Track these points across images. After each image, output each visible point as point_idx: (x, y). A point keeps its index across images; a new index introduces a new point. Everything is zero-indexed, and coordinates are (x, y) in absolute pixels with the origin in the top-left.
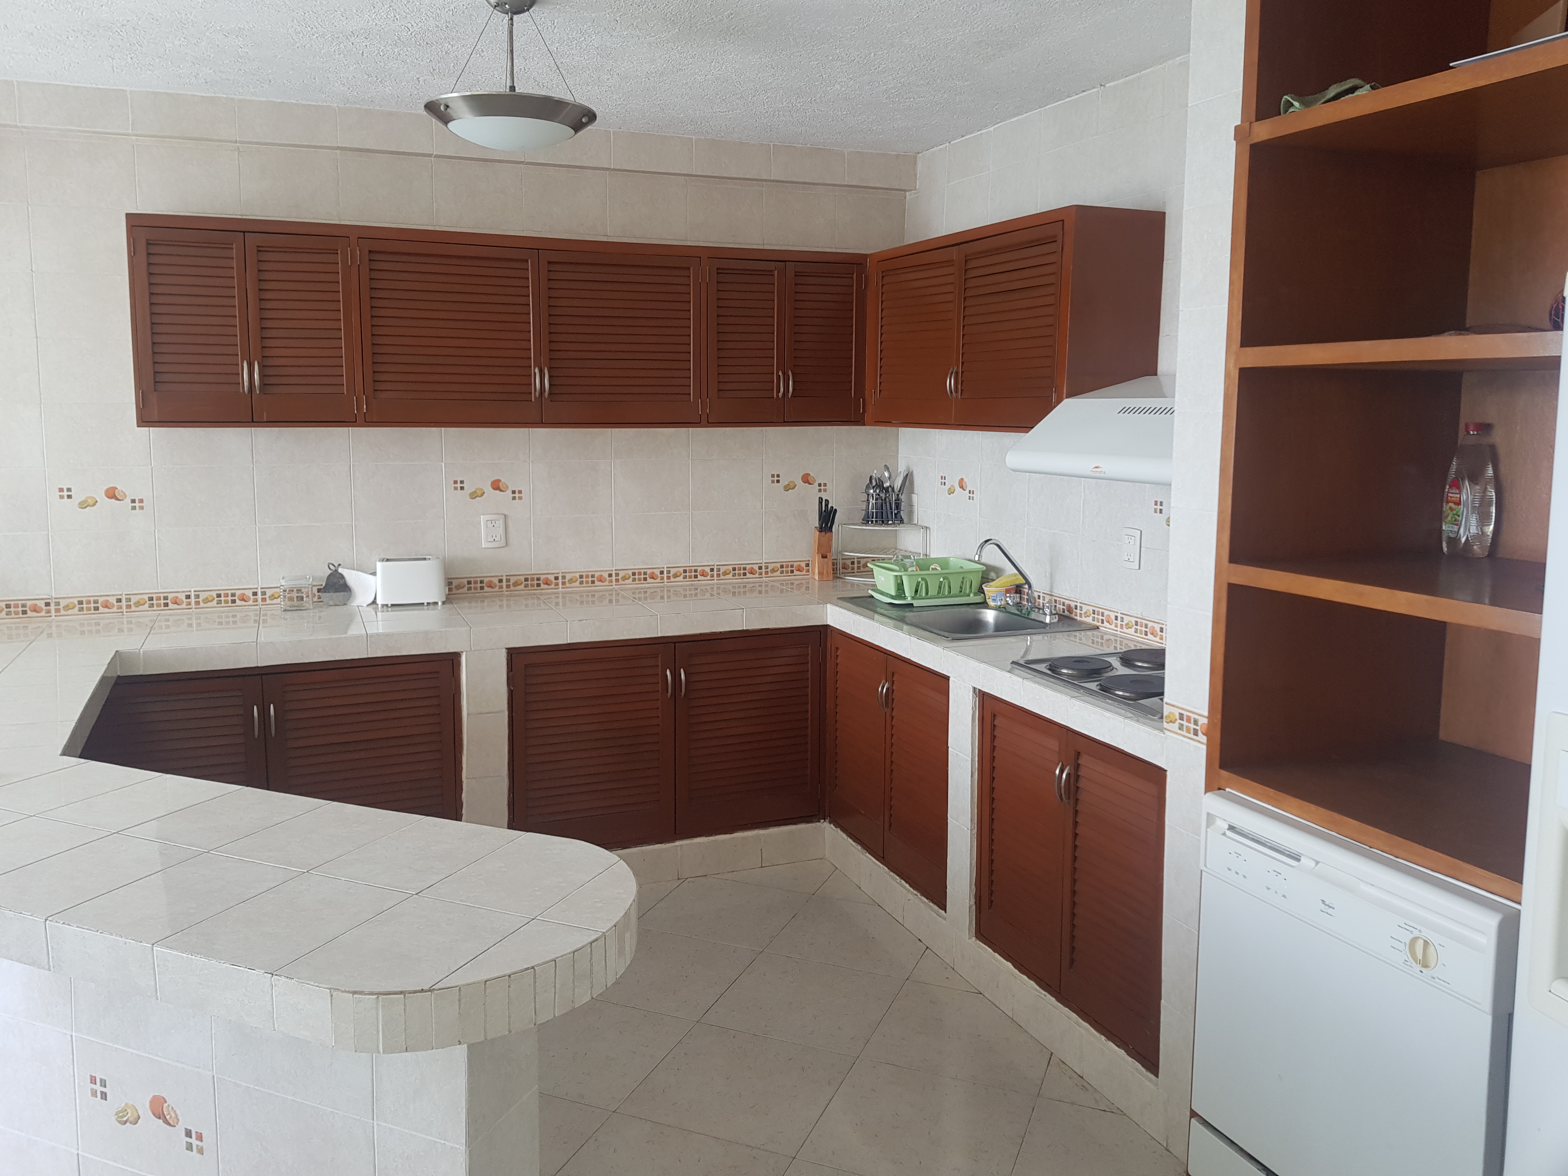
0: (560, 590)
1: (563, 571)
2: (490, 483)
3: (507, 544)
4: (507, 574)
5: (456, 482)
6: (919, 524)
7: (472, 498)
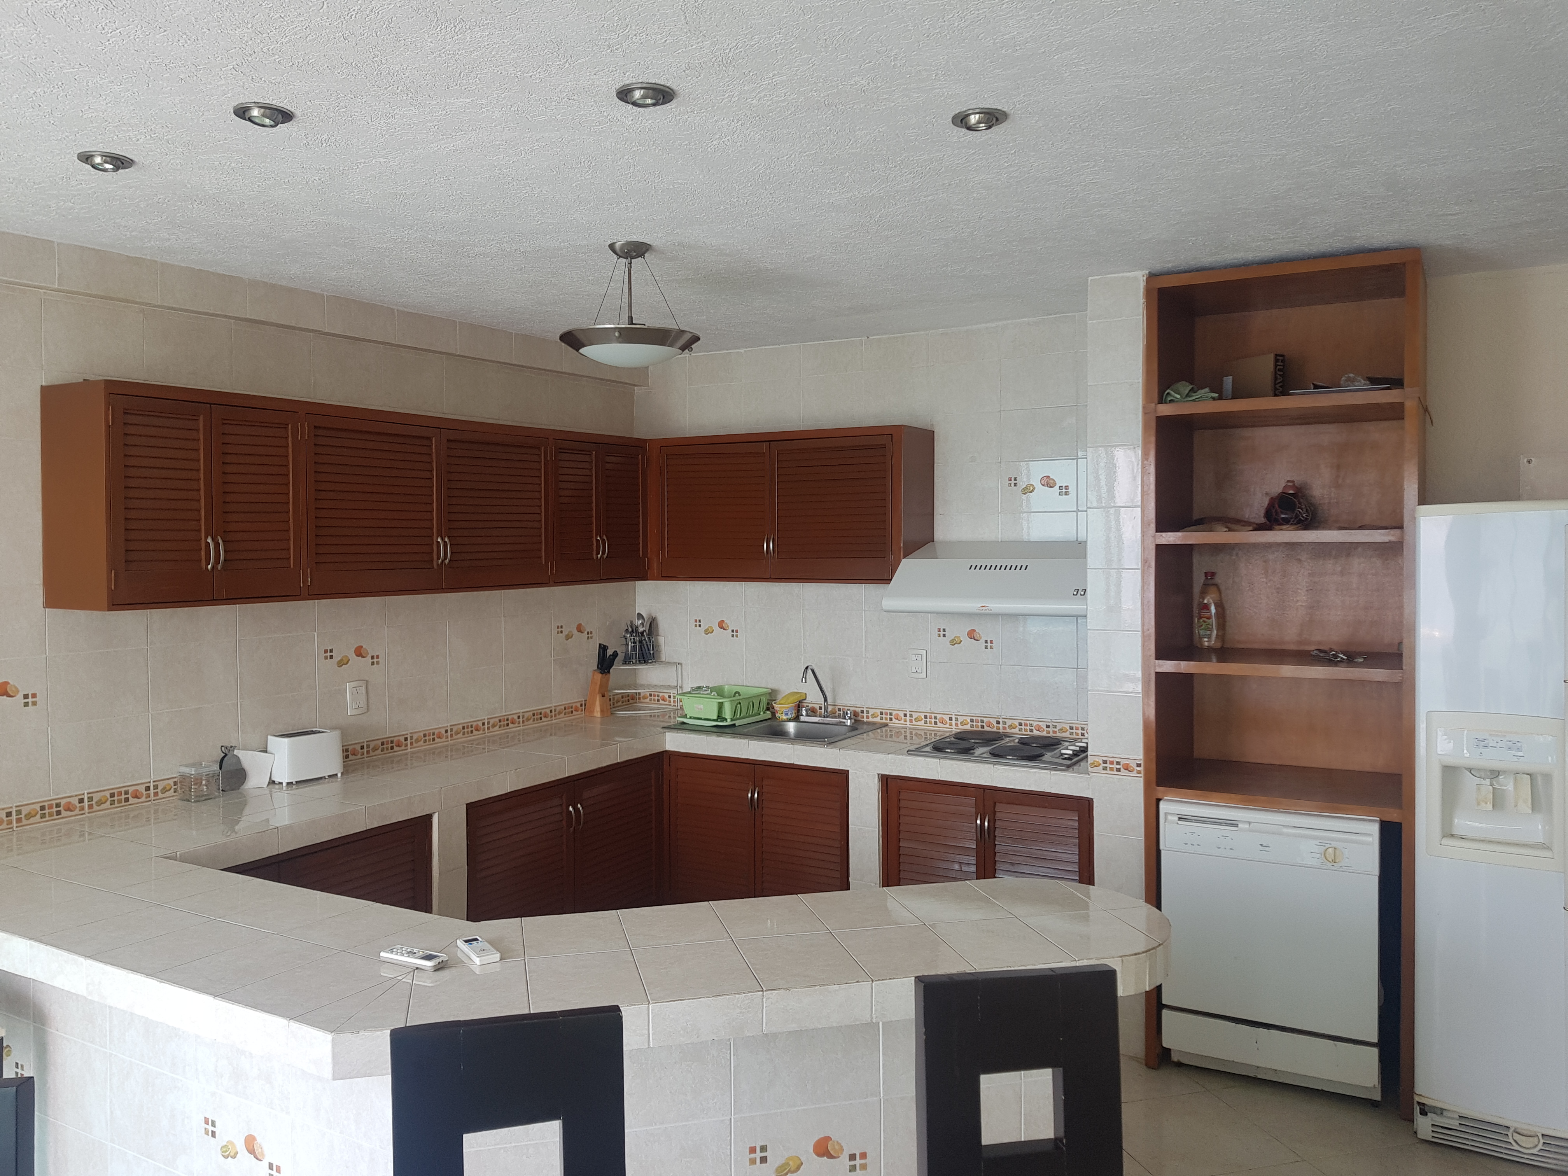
0: (409, 750)
1: (411, 731)
2: (353, 650)
3: (368, 710)
4: (367, 740)
5: (326, 651)
6: (667, 660)
7: (339, 667)
